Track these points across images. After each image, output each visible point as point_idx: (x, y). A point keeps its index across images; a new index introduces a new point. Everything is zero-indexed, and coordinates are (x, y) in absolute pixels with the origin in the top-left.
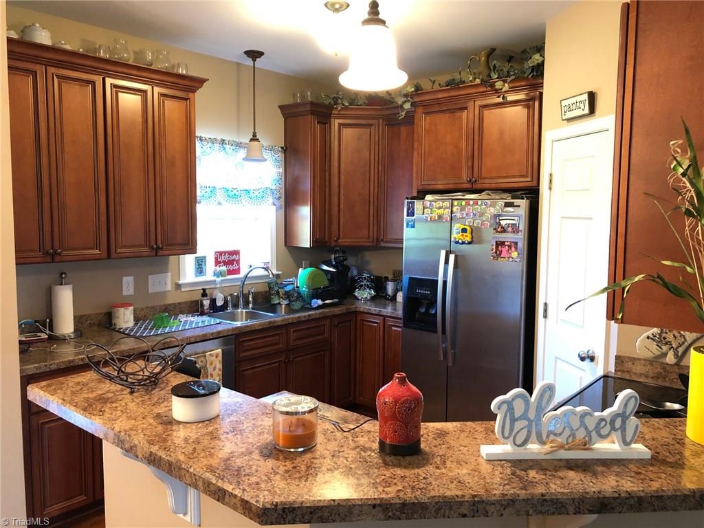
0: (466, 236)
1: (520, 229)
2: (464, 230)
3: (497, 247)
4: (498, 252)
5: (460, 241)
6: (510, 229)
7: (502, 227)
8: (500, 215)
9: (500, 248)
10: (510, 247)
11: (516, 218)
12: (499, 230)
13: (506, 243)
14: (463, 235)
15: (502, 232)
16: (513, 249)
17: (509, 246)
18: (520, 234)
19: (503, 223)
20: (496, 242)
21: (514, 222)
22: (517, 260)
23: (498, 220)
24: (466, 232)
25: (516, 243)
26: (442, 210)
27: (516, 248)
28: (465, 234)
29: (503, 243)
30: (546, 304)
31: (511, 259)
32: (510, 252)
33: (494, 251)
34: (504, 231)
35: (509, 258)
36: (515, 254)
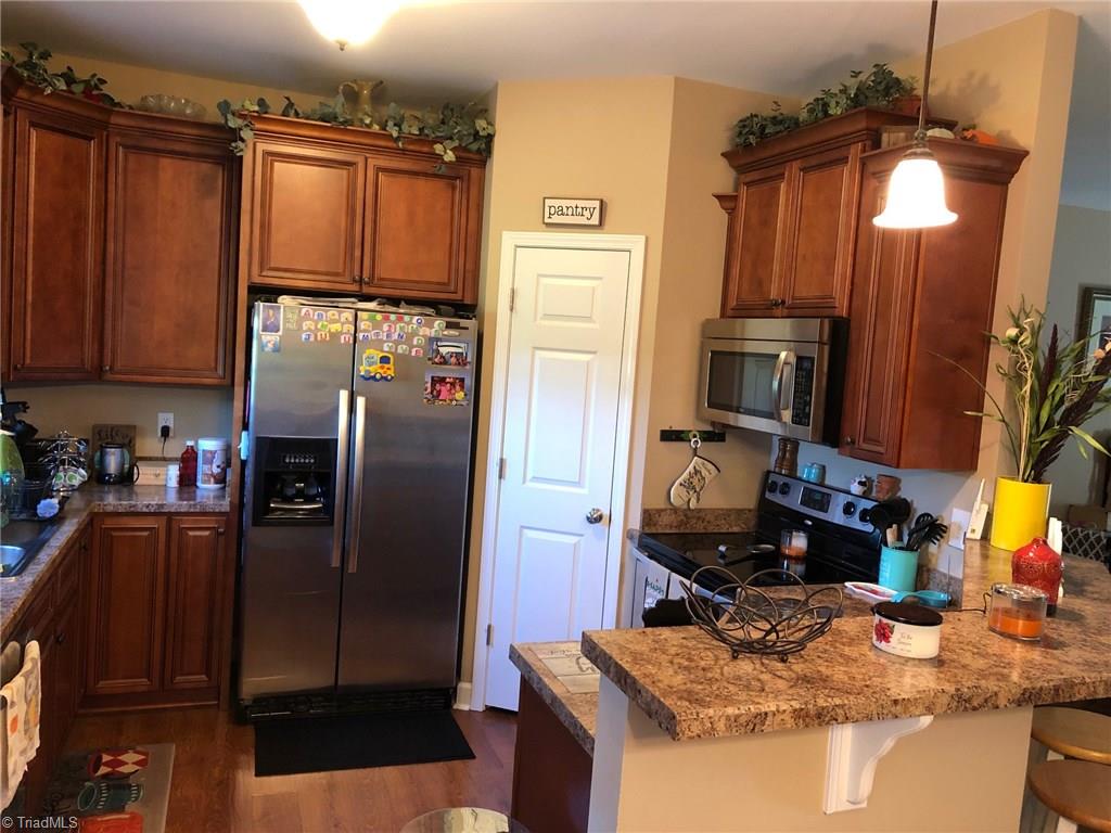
0: (388, 369)
1: (469, 359)
2: (385, 360)
3: (433, 385)
4: (435, 393)
5: (378, 376)
6: (453, 360)
7: (442, 357)
8: (438, 340)
9: (438, 387)
10: (453, 385)
11: (463, 345)
12: (436, 360)
13: (448, 380)
14: (382, 368)
15: (441, 363)
16: (458, 387)
17: (451, 384)
18: (468, 367)
19: (443, 350)
20: (433, 378)
21: (460, 350)
22: (464, 403)
23: (435, 347)
24: (389, 363)
25: (462, 380)
26: (339, 325)
27: (462, 387)
28: (386, 366)
29: (442, 380)
30: (502, 461)
31: (454, 403)
32: (453, 391)
33: (429, 390)
34: (444, 361)
35: (451, 400)
36: (460, 395)
